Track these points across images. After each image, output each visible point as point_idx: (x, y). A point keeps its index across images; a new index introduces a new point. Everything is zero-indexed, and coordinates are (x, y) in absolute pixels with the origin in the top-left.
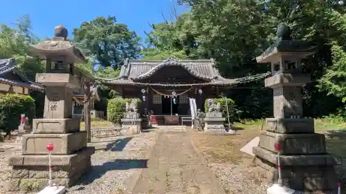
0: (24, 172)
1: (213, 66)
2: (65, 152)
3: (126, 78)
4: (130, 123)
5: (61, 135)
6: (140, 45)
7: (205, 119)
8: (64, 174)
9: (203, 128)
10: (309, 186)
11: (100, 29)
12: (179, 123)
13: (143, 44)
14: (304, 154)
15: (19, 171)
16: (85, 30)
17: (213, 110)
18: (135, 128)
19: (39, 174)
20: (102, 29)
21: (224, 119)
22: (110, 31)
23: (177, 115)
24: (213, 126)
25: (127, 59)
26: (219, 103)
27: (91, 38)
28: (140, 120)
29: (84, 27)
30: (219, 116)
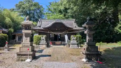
0: (20, 56)
1: (74, 22)
2: (31, 51)
3: (40, 27)
4: (43, 44)
5: (30, 47)
6: (44, 11)
7: (70, 43)
8: (31, 56)
9: (70, 46)
10: (93, 60)
11: (27, 5)
12: (61, 45)
13: (45, 11)
14: (92, 51)
15: (19, 56)
16: (21, 5)
17: (73, 40)
18: (45, 46)
19: (24, 56)
20: (28, 4)
21: (77, 43)
22: (31, 5)
23: (60, 41)
24: (73, 45)
25: (40, 19)
26: (75, 37)
27: (24, 8)
28: (46, 43)
29: (20, 4)
30: (75, 42)
